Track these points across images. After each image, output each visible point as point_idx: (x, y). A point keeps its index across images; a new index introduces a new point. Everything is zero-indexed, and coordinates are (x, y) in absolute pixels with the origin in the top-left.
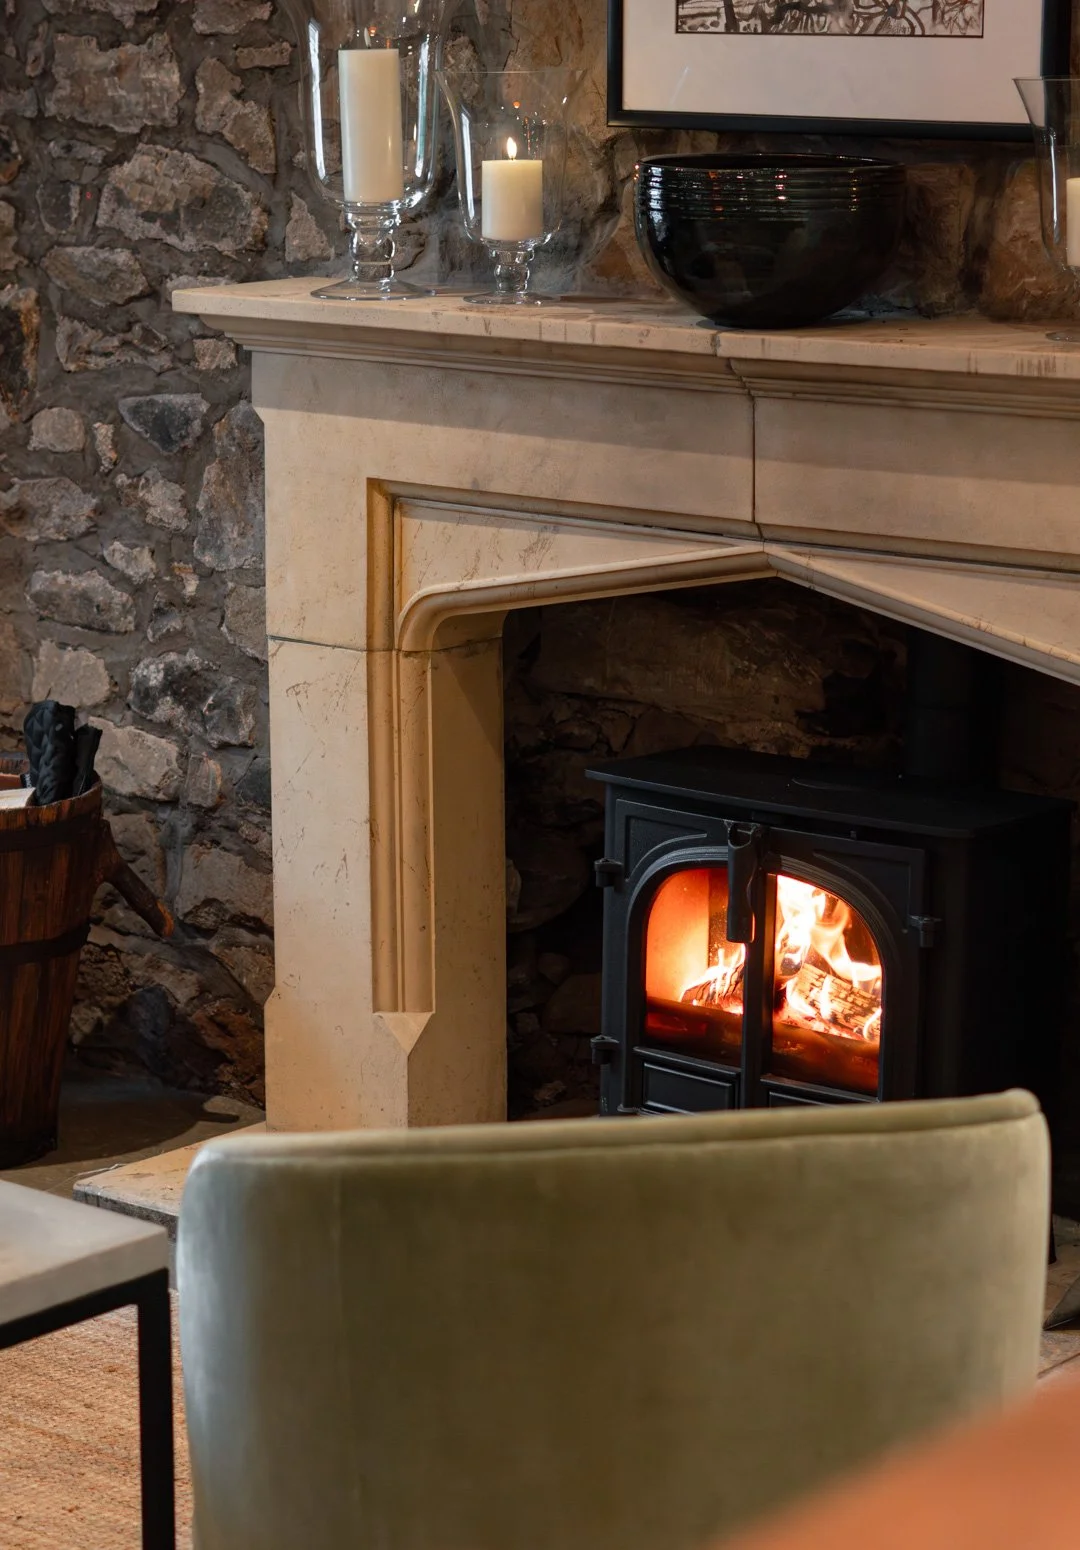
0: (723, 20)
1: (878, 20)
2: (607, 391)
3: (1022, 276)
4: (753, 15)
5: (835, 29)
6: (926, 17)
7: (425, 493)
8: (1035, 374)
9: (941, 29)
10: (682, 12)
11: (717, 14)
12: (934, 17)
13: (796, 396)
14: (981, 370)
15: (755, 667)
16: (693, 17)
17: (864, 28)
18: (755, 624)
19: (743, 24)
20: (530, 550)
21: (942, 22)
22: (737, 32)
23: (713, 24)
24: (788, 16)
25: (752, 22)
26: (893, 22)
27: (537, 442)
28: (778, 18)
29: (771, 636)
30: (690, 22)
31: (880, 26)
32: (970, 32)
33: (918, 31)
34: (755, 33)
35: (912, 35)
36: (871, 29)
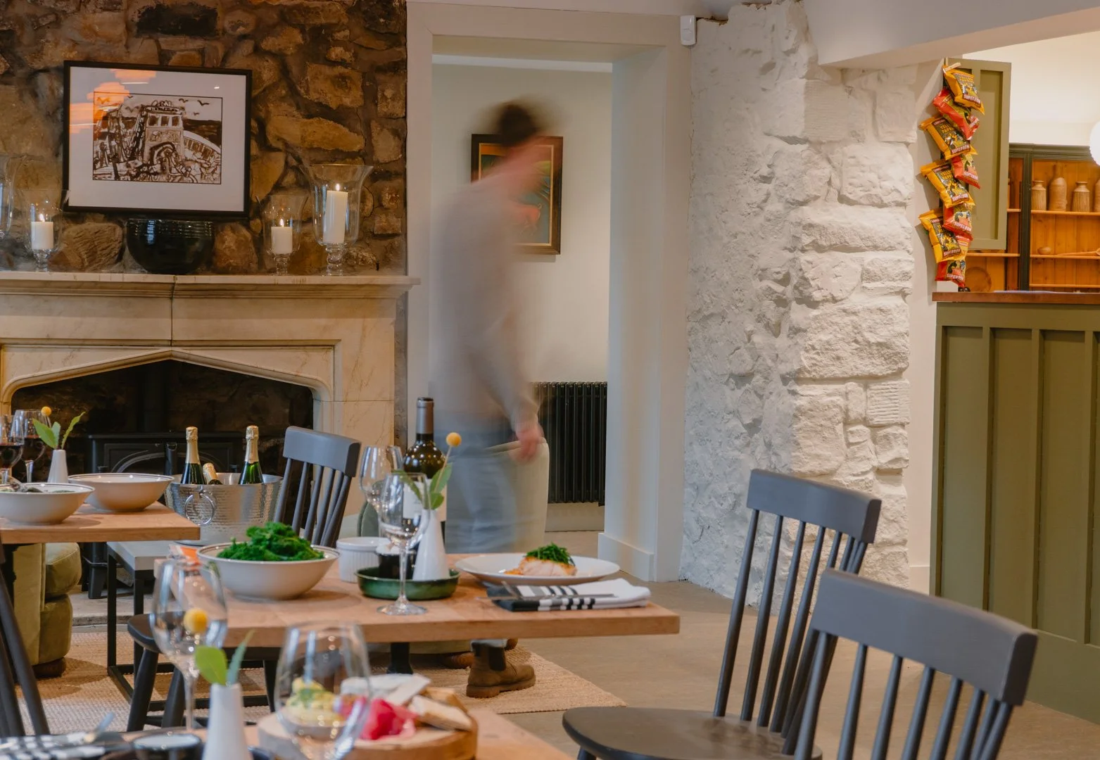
0: (113, 176)
1: (179, 177)
2: (109, 299)
3: (228, 260)
4: (126, 175)
5: (161, 180)
6: (198, 177)
7: (19, 342)
8: (299, 283)
9: (204, 181)
10: (95, 173)
11: (111, 174)
12: (201, 177)
13: (191, 297)
14: (279, 283)
15: (59, 409)
16: (100, 174)
17: (173, 180)
18: (58, 394)
19: (122, 178)
20: (67, 359)
21: (205, 179)
22: (120, 180)
23: (109, 177)
24: (141, 176)
25: (126, 177)
26: (185, 179)
27: (78, 319)
28: (137, 175)
29: (65, 398)
30: (99, 176)
31: (180, 179)
32: (215, 182)
33: (195, 181)
34: (128, 180)
35: (193, 182)
36: (177, 180)
